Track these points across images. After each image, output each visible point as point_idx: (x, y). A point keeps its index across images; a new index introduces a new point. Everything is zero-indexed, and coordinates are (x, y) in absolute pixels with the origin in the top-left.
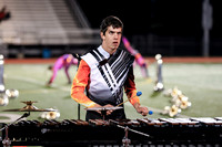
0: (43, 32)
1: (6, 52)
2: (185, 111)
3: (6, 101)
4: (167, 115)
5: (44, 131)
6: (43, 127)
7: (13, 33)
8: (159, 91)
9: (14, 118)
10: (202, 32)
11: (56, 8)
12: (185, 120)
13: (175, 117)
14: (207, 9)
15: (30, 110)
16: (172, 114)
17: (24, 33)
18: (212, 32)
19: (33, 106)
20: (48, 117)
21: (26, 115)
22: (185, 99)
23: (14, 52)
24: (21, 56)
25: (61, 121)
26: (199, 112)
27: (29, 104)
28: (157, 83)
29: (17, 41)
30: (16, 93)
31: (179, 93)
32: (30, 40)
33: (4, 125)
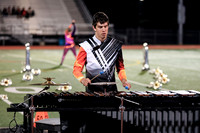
0: (59, 26)
1: (32, 40)
2: (165, 85)
3: (31, 77)
4: (152, 88)
5: (60, 100)
6: (59, 97)
7: (36, 27)
8: (145, 70)
9: (37, 90)
10: (177, 26)
11: (69, 8)
12: (166, 92)
13: (158, 90)
14: (181, 9)
15: (50, 84)
16: (155, 88)
17: (45, 26)
18: (184, 26)
19: (52, 82)
20: (63, 89)
21: (46, 88)
22: (165, 76)
23: (37, 40)
24: (43, 43)
25: (72, 92)
26: (175, 86)
27: (49, 80)
28: (144, 64)
29: (40, 33)
30: (39, 72)
31: (161, 71)
32: (49, 31)
33: (30, 95)
